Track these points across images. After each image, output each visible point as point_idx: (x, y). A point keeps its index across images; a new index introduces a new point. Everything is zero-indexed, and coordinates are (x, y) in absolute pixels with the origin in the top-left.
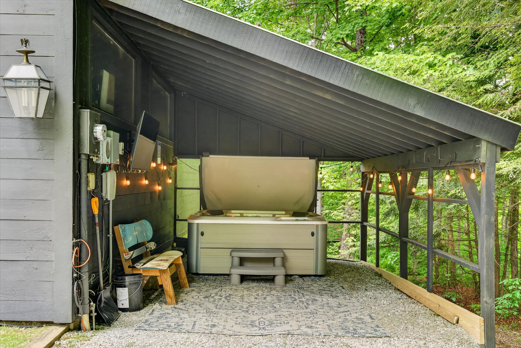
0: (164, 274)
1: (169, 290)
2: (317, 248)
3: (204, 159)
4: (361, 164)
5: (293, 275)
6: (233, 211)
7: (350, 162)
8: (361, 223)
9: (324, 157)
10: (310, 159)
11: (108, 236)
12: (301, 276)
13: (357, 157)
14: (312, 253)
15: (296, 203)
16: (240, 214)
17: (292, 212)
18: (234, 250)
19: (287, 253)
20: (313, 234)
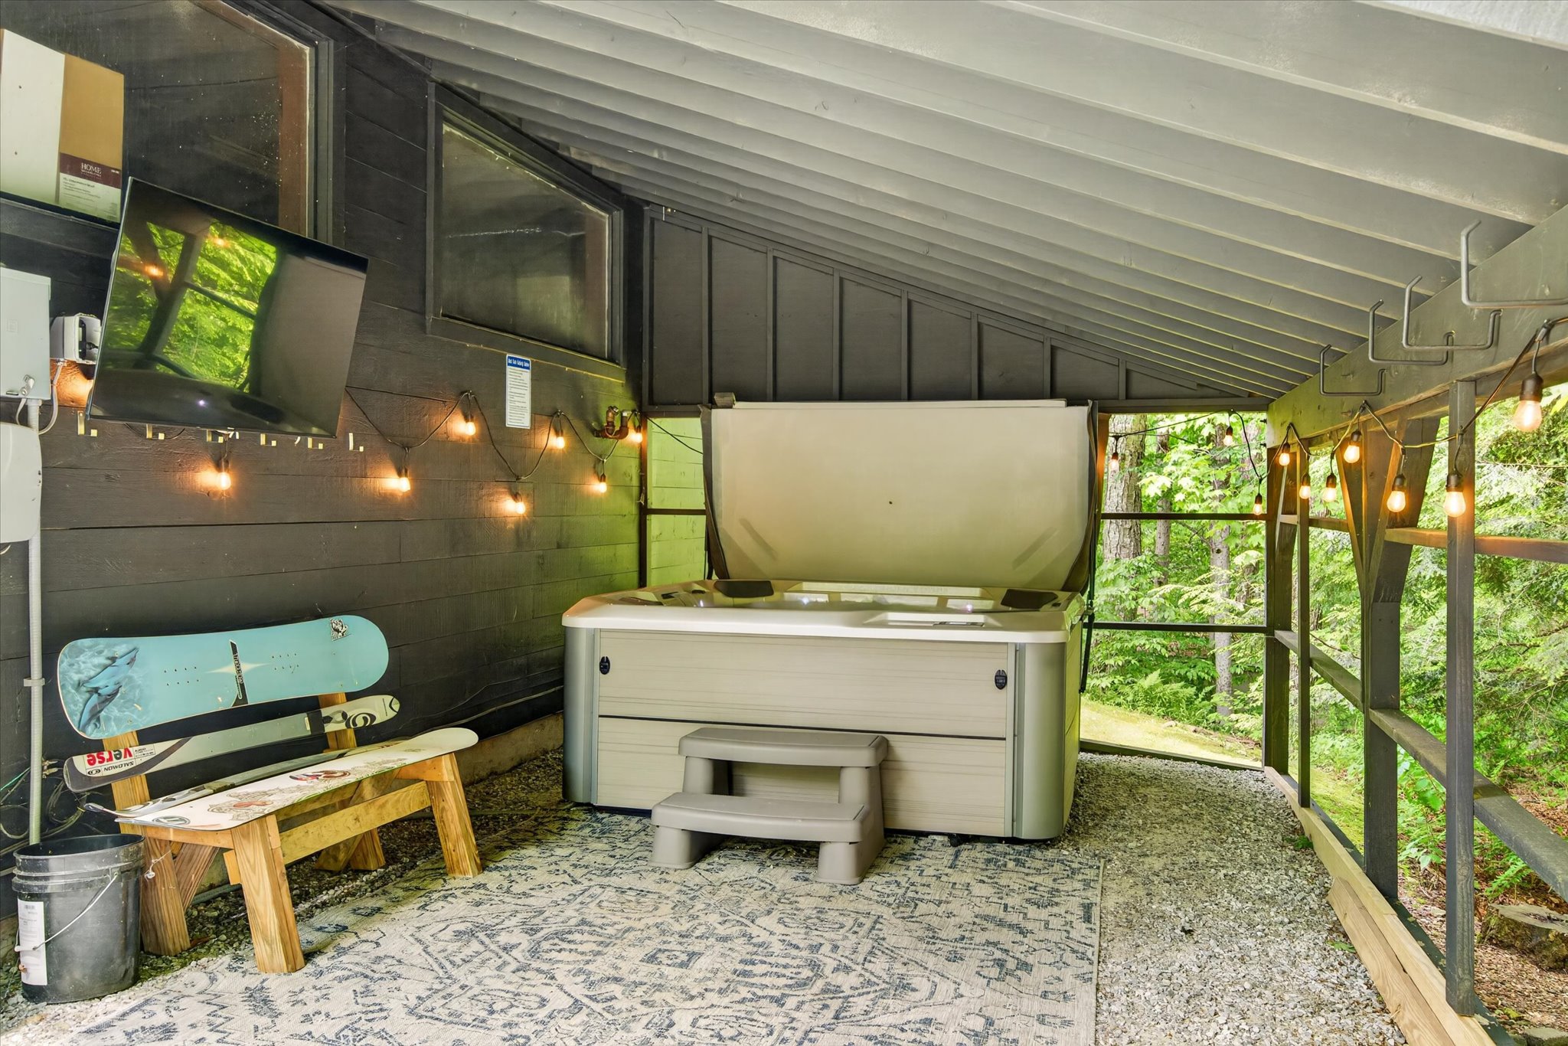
0: (244, 842)
1: (261, 908)
2: (1018, 735)
3: (717, 414)
4: (1265, 421)
5: (926, 834)
6: (806, 586)
7: (1227, 415)
8: (1268, 630)
9: (1128, 397)
10: (1069, 404)
11: (27, 683)
12: (959, 840)
13: (1250, 395)
14: (1001, 754)
15: (1021, 559)
16: (829, 593)
17: (1003, 592)
18: (711, 728)
19: (902, 749)
20: (1001, 681)
